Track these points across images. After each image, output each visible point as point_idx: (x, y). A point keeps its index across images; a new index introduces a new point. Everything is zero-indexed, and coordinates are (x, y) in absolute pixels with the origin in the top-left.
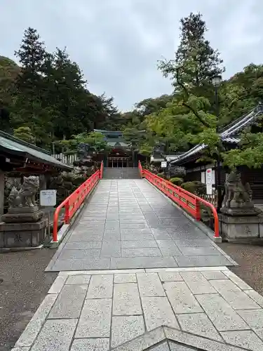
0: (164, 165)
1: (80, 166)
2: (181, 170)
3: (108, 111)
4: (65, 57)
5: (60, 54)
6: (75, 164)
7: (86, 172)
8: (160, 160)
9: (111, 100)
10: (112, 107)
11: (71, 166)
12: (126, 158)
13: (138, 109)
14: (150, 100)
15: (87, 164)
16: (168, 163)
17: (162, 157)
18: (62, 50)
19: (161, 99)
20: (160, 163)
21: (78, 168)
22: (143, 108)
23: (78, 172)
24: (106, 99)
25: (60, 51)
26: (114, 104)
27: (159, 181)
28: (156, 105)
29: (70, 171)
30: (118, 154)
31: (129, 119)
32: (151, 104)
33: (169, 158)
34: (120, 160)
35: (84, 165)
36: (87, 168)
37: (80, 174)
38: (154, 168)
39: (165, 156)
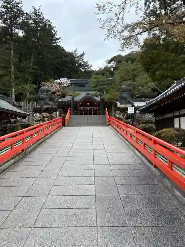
0: (131, 110)
1: (40, 113)
2: (150, 116)
4: (40, 15)
5: (35, 13)
6: (35, 110)
7: (47, 119)
9: (83, 55)
10: (84, 62)
12: (96, 108)
13: (109, 65)
15: (47, 110)
16: (136, 109)
17: (129, 102)
18: (37, 9)
21: (38, 114)
22: (113, 64)
23: (38, 118)
24: (79, 55)
25: (35, 10)
26: (85, 59)
27: (124, 128)
30: (88, 104)
33: (137, 104)
34: (90, 110)
35: (44, 111)
36: (48, 114)
37: (40, 120)
38: (120, 114)
39: (132, 101)
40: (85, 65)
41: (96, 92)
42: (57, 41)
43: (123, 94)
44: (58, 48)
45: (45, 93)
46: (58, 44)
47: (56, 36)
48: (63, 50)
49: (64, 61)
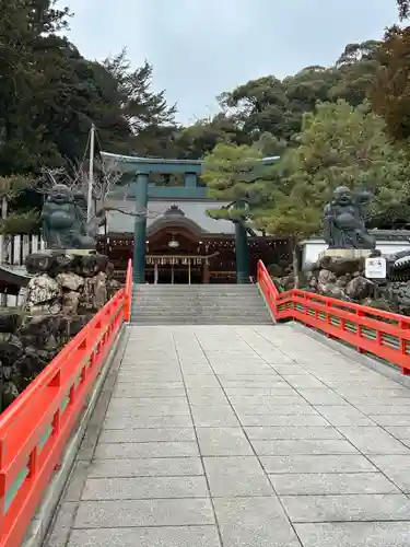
0: (374, 269)
1: (53, 276)
3: (135, 108)
6: (33, 266)
7: (74, 297)
8: (358, 253)
9: (145, 72)
10: (146, 96)
11: (21, 272)
12: (198, 259)
13: (231, 112)
14: (269, 80)
15: (77, 266)
17: (364, 244)
19: (300, 78)
20: (356, 266)
21: (44, 280)
22: (244, 106)
23: (45, 295)
24: (130, 71)
26: (153, 87)
28: (283, 98)
29: (14, 291)
30: (173, 244)
31: (202, 141)
32: (274, 93)
33: (389, 249)
34: (180, 265)
35: (66, 269)
36: (80, 281)
37: (51, 302)
38: (333, 281)
39: (370, 239)
40: (152, 107)
41: (226, 205)
42: (54, 24)
43: (339, 214)
44: (60, 45)
45: (66, 207)
46: (60, 34)
47: (51, 7)
48: (76, 55)
49: (80, 93)
